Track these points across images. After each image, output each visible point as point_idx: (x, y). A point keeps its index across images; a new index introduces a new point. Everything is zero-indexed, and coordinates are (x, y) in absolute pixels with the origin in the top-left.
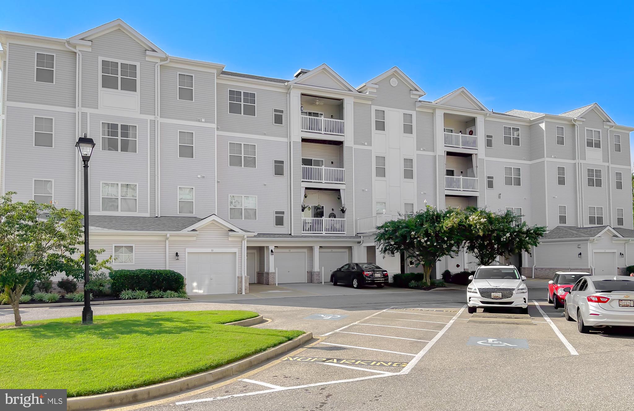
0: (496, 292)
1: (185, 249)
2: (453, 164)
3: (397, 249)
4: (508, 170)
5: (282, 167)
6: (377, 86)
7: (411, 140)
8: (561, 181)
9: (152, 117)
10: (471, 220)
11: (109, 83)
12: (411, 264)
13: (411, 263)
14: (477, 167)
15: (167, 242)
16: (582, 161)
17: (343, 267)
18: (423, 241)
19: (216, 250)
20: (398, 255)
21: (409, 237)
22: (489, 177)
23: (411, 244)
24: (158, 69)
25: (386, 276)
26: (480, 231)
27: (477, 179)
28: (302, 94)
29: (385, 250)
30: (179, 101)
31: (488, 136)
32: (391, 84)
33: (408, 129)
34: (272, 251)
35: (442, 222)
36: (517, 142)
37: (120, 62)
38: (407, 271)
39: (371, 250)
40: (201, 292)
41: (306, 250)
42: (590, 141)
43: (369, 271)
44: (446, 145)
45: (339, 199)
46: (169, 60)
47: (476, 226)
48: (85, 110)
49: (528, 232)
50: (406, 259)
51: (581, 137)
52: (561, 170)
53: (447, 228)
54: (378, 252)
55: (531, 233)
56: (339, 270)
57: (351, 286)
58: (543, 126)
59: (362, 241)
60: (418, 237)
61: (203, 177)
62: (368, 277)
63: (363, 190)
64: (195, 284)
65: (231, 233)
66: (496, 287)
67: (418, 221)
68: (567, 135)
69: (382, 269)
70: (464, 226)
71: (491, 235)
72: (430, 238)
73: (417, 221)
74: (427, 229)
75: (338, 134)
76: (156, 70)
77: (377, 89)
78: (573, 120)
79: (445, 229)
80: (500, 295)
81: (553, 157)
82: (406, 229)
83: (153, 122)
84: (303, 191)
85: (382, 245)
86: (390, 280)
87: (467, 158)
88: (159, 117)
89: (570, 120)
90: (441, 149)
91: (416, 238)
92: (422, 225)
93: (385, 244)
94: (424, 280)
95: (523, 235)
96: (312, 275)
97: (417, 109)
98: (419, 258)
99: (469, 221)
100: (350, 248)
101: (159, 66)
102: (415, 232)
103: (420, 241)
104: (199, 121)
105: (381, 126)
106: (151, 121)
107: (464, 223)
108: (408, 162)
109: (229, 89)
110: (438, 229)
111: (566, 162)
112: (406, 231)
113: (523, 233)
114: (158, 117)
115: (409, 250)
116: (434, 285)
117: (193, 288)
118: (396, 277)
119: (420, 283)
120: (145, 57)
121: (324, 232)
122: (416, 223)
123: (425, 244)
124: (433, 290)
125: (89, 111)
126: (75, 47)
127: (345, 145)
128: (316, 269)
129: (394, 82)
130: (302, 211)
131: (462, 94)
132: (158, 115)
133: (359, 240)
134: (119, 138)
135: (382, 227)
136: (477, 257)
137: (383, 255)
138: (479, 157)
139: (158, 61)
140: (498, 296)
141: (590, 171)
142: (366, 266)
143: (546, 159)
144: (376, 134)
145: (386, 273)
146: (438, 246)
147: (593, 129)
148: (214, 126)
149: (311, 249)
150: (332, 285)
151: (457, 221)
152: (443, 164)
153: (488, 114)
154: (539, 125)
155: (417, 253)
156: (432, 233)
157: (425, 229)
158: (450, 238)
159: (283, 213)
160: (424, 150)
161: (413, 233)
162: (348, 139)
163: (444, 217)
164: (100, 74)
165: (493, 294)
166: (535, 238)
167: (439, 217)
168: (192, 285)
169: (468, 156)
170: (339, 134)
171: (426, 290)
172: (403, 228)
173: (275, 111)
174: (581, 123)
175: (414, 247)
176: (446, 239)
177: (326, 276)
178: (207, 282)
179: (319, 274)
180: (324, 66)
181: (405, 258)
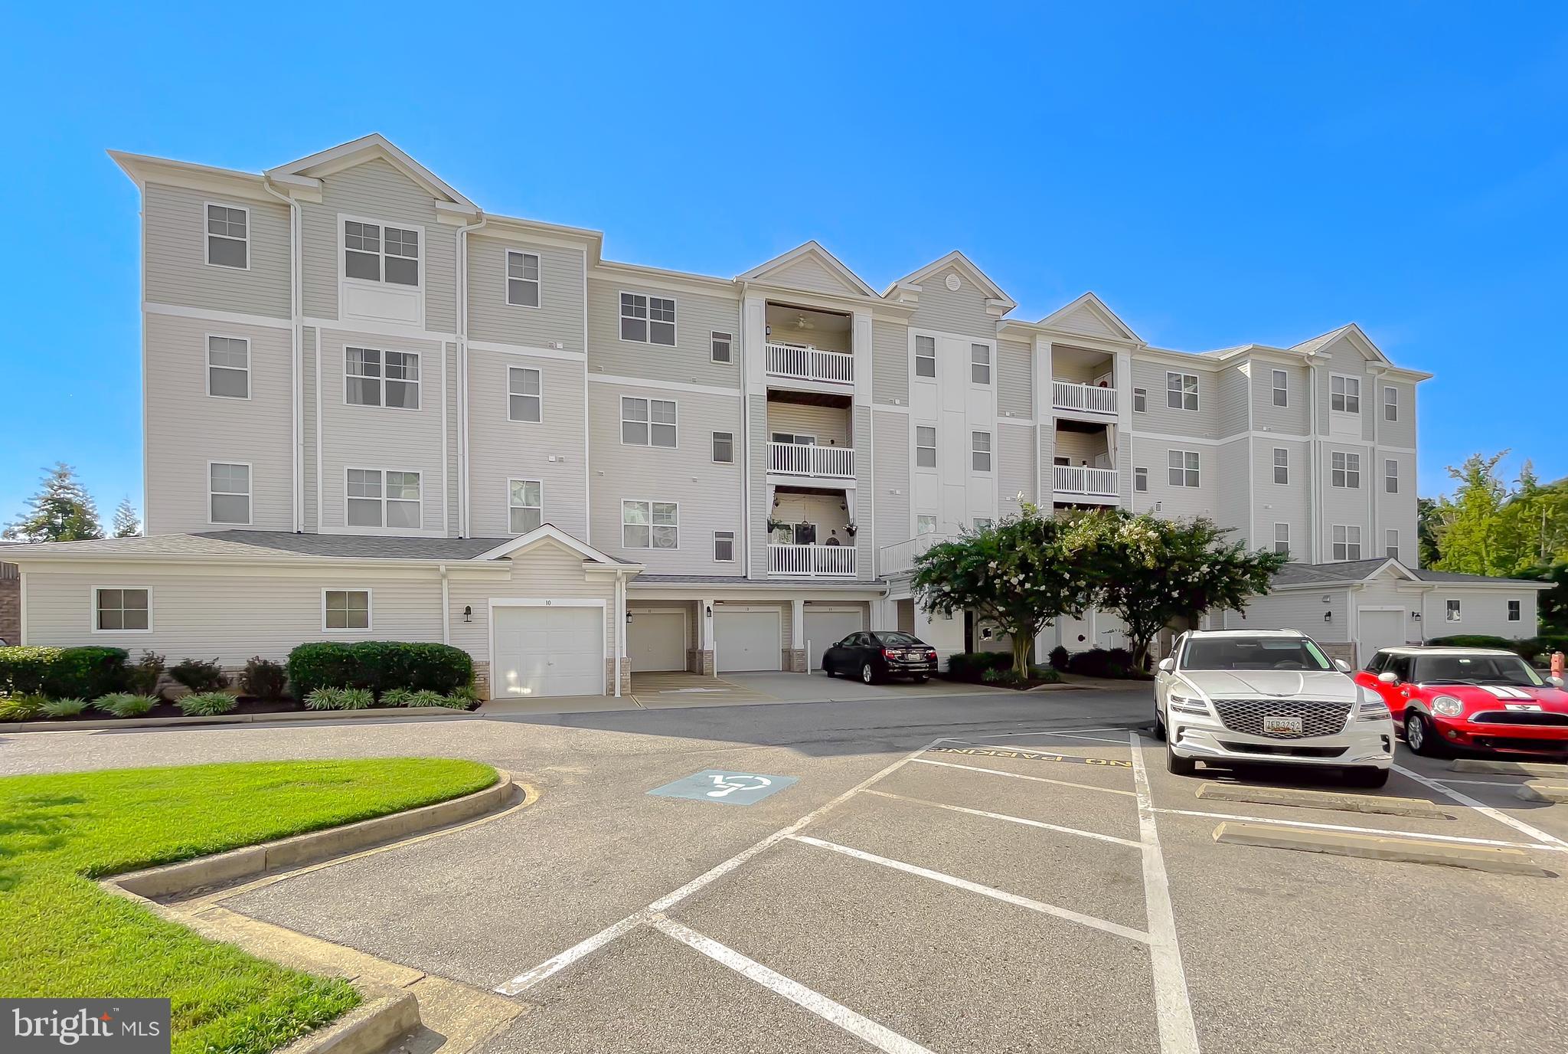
0: (1282, 716)
1: (487, 599)
2: (1069, 445)
3: (957, 602)
4: (1176, 455)
5: (729, 447)
6: (919, 289)
7: (988, 394)
8: (1281, 477)
9: (451, 338)
10: (1126, 534)
11: (360, 267)
12: (985, 636)
13: (987, 633)
14: (1116, 449)
15: (445, 583)
16: (1322, 438)
17: (846, 639)
18: (1014, 581)
19: (555, 602)
20: (959, 615)
21: (984, 575)
22: (1138, 470)
23: (988, 592)
24: (462, 242)
25: (932, 659)
26: (1147, 557)
27: (1115, 472)
28: (770, 303)
29: (933, 606)
30: (509, 307)
31: (1137, 391)
32: (948, 286)
33: (981, 374)
34: (708, 608)
35: (1059, 539)
36: (1192, 402)
37: (382, 224)
38: (979, 649)
39: (906, 608)
40: (527, 691)
41: (779, 609)
42: (1340, 399)
43: (895, 649)
44: (1055, 406)
45: (843, 508)
46: (484, 222)
47: (1139, 547)
48: (310, 321)
49: (1246, 566)
50: (977, 624)
51: (1321, 391)
52: (1281, 455)
53: (1070, 551)
54: (917, 608)
55: (1254, 567)
56: (838, 647)
57: (859, 679)
58: (1246, 369)
59: (888, 591)
60: (1005, 573)
61: (561, 460)
62: (893, 661)
63: (892, 492)
64: (512, 675)
65: (586, 565)
66: (1280, 696)
67: (1004, 538)
68: (1292, 389)
69: (923, 643)
70: (1108, 547)
71: (1165, 569)
72: (1031, 574)
73: (1001, 539)
74: (1024, 555)
75: (841, 381)
76: (458, 242)
77: (918, 294)
78: (1305, 358)
79: (1067, 553)
80: (1295, 723)
81: (1265, 429)
82: (975, 558)
83: (451, 347)
84: (771, 492)
85: (926, 596)
86: (942, 666)
87: (1095, 431)
88: (465, 337)
89: (1300, 358)
90: (1047, 415)
91: (1000, 577)
92: (1012, 547)
93: (933, 594)
94: (1015, 668)
95: (1235, 570)
96: (790, 656)
97: (999, 336)
98: (1004, 621)
99: (1121, 536)
100: (866, 605)
101: (465, 234)
102: (997, 562)
103: (1008, 581)
104: (551, 347)
105: (927, 367)
106: (448, 345)
107: (1108, 542)
108: (981, 438)
109: (620, 292)
110: (1050, 553)
111: (1290, 440)
112: (976, 561)
113: (1236, 566)
114: (463, 337)
115: (983, 606)
116: (1035, 678)
117: (509, 684)
118: (954, 661)
119: (1006, 673)
120: (436, 215)
121: (813, 573)
122: (999, 545)
123: (1018, 590)
124: (1035, 690)
125: (318, 323)
126: (288, 195)
127: (855, 402)
128: (798, 644)
129: (953, 282)
130: (769, 532)
131: (1087, 306)
132: (462, 333)
133: (881, 588)
134: (383, 379)
135: (926, 558)
136: (1126, 620)
137: (927, 614)
138: (1121, 429)
139: (464, 223)
140: (1289, 729)
141: (1338, 457)
142: (892, 638)
143: (1254, 433)
144: (917, 384)
145: (932, 651)
146: (1049, 594)
147: (1345, 376)
148: (583, 357)
149: (788, 605)
150: (825, 676)
151: (1093, 535)
152: (1049, 443)
153: (1139, 347)
154: (1239, 368)
155: (1001, 609)
156: (1037, 563)
157: (1020, 555)
158: (1075, 576)
159: (731, 535)
160: (1013, 415)
161: (993, 565)
162: (861, 389)
163: (1062, 529)
164: (342, 249)
165: (1269, 721)
166: (1264, 577)
167: (1050, 529)
168: (505, 677)
169: (1100, 429)
170: (844, 381)
171: (1019, 689)
172: (970, 555)
173: (715, 335)
174: (1322, 363)
175: (993, 597)
176: (1067, 576)
177: (814, 659)
178: (539, 670)
179: (803, 653)
180: (812, 246)
181: (974, 622)
